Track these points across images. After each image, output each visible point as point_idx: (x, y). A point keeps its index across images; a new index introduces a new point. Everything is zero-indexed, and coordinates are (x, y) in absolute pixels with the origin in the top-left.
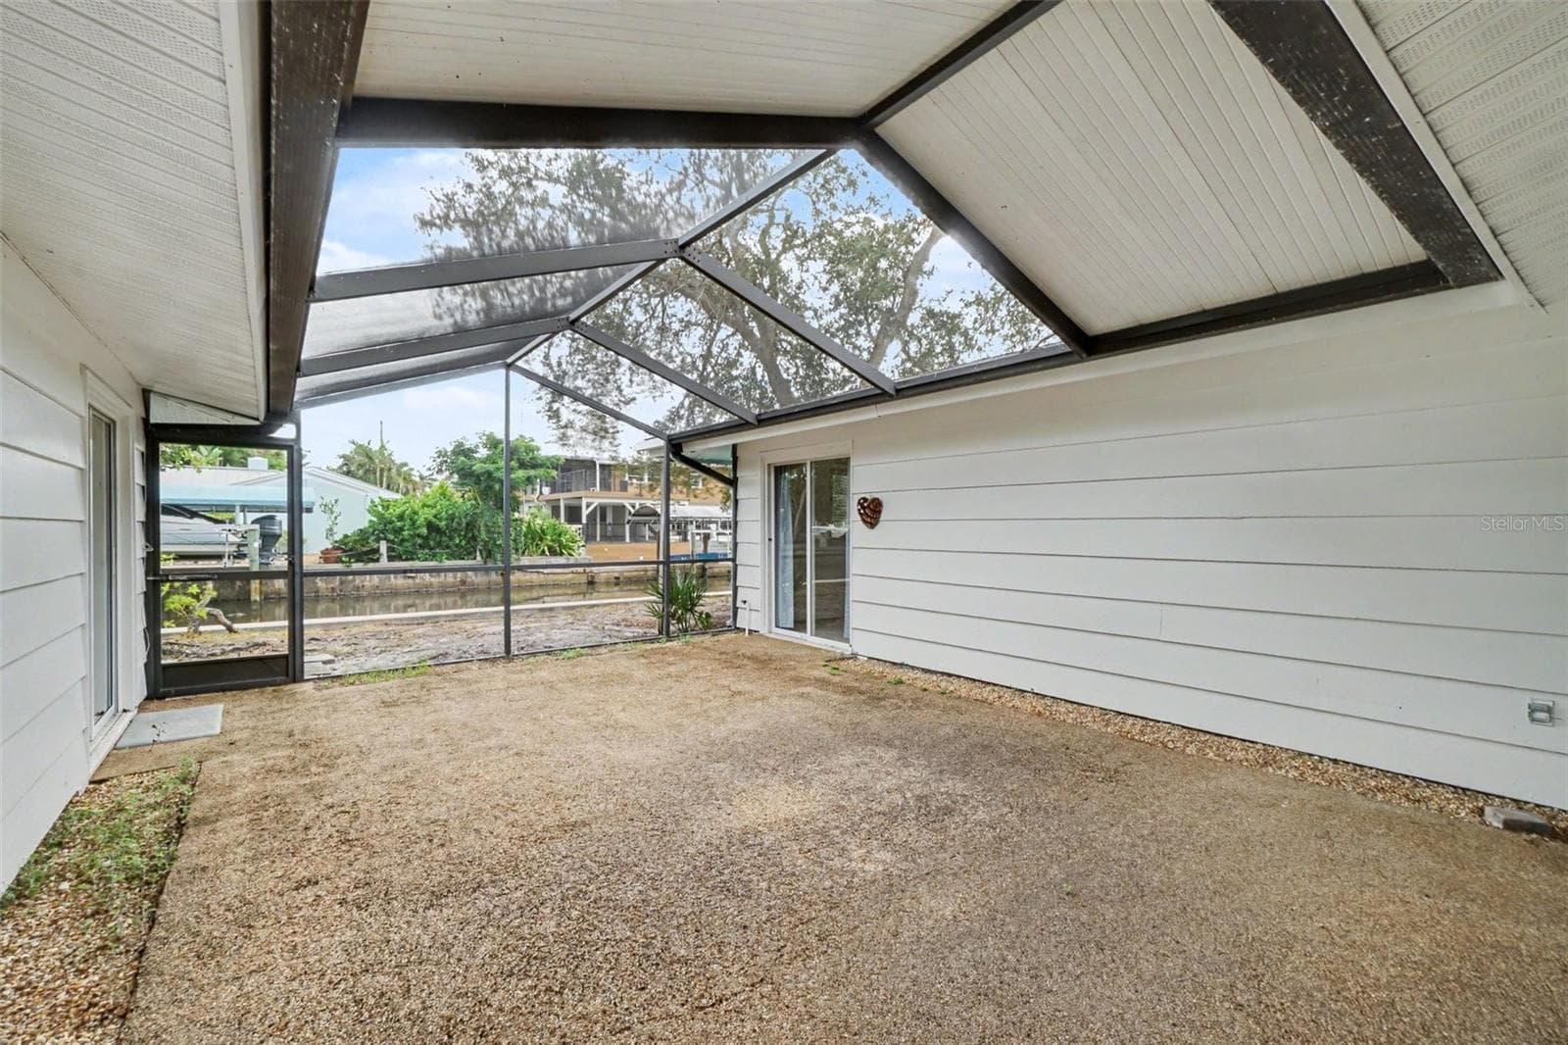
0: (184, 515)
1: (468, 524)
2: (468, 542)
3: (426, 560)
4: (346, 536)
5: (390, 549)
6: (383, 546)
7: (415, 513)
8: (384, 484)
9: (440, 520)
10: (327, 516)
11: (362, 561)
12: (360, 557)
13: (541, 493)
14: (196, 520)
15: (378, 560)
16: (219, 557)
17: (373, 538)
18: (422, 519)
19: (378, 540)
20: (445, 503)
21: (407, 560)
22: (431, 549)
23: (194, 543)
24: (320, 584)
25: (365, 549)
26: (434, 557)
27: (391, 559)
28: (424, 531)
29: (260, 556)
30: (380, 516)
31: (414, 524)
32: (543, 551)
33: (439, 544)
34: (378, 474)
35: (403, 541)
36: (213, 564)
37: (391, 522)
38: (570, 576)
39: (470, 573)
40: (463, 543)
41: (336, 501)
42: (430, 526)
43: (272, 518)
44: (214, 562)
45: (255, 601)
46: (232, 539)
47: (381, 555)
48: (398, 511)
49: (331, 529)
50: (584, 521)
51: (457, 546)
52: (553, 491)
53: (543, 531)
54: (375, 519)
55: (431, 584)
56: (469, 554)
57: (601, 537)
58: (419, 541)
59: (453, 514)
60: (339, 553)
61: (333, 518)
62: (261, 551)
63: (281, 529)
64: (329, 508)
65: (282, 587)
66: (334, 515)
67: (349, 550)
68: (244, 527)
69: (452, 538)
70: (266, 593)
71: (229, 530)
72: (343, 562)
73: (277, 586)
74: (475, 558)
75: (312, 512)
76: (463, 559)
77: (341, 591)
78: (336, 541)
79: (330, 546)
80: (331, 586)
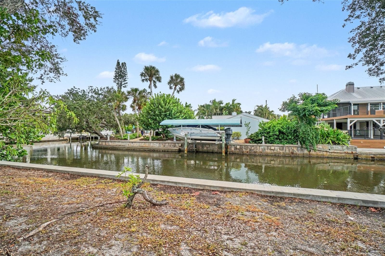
0: (208, 128)
1: (294, 130)
2: (295, 138)
3: (278, 144)
4: (252, 134)
5: (265, 139)
6: (263, 138)
7: (275, 126)
8: (266, 117)
9: (284, 129)
10: (246, 128)
11: (257, 143)
12: (255, 142)
13: (323, 118)
14: (210, 130)
15: (261, 143)
16: (214, 140)
17: (260, 135)
18: (277, 129)
19: (261, 136)
20: (285, 122)
21: (271, 143)
22: (280, 140)
23: (209, 136)
24: (244, 150)
25: (257, 139)
26: (281, 143)
27: (266, 143)
28: (278, 133)
29: (226, 140)
30: (263, 128)
31: (274, 130)
32: (329, 143)
33: (283, 138)
34: (264, 114)
35: (270, 136)
37: (266, 130)
38: (344, 154)
39: (295, 150)
40: (293, 138)
41: (249, 123)
42: (280, 131)
43: (229, 129)
44: (214, 142)
45: (223, 155)
46: (219, 135)
47: (262, 141)
48: (268, 126)
49: (247, 132)
50: (349, 129)
51: (290, 139)
52: (329, 117)
53: (329, 134)
54: (261, 129)
55: (280, 153)
56: (295, 142)
57: (354, 135)
58: (276, 137)
59: (289, 127)
60: (249, 140)
61: (248, 128)
62: (226, 139)
63: (232, 132)
64: (247, 125)
65: (234, 150)
66: (249, 127)
67: (253, 139)
68: (221, 132)
69: (288, 136)
70: (229, 152)
71: (218, 133)
72: (251, 143)
73: (232, 149)
74: (297, 144)
75: (242, 126)
76: (292, 144)
77: (250, 152)
78: (249, 136)
79: (247, 138)
80: (247, 151)
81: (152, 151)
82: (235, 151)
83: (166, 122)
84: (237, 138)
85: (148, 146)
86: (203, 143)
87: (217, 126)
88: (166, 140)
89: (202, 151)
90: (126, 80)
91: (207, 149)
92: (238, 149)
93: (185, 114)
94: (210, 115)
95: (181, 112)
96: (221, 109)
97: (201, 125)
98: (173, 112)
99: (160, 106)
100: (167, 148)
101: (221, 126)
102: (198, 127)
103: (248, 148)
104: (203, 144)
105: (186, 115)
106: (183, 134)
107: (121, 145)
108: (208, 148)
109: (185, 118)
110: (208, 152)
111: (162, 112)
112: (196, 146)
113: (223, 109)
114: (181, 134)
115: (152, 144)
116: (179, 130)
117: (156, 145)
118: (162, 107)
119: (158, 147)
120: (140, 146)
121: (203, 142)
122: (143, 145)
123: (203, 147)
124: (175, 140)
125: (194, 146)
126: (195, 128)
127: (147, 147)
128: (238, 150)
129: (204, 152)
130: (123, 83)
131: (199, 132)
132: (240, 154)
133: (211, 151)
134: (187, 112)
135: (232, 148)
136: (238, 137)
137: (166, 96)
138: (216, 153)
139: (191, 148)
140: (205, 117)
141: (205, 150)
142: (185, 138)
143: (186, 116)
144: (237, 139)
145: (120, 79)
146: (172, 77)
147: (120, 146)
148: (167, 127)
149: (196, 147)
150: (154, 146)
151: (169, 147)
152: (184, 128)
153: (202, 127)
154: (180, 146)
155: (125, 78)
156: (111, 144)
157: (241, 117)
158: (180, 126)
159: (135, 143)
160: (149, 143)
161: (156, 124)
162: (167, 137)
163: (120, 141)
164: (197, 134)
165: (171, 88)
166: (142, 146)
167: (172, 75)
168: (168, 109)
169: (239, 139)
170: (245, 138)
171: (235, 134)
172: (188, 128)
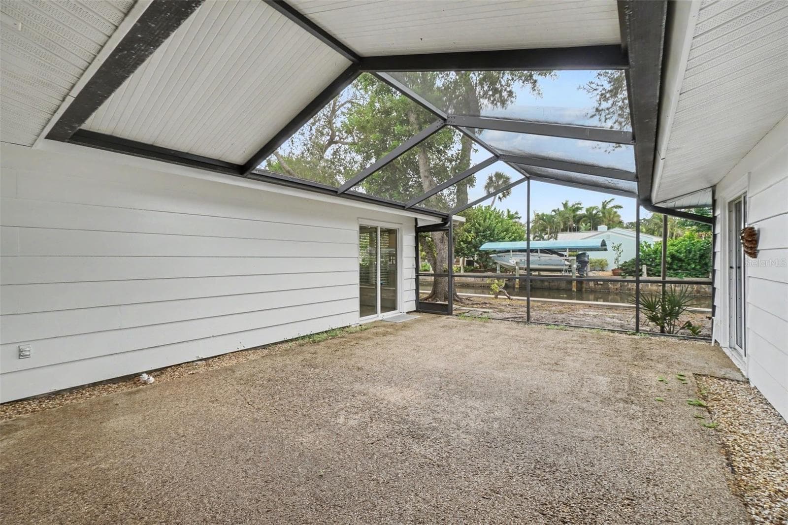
0: (549, 254)
2: (702, 267)
3: (671, 276)
4: (626, 262)
5: (648, 270)
6: (645, 268)
9: (680, 253)
10: (614, 252)
11: (632, 276)
12: (630, 273)
14: (554, 255)
15: (641, 275)
16: (560, 271)
17: (639, 263)
18: (669, 253)
19: (641, 265)
20: (686, 243)
21: (658, 276)
22: (675, 270)
23: (552, 265)
24: (610, 286)
25: (634, 269)
26: (676, 275)
27: (648, 275)
28: (670, 260)
29: (578, 271)
30: (644, 252)
33: (680, 267)
35: (656, 265)
36: (559, 274)
37: (649, 255)
39: (703, 286)
40: (698, 267)
41: (620, 245)
42: (673, 257)
43: (584, 254)
44: (559, 273)
46: (567, 263)
47: (643, 273)
48: (654, 249)
49: (617, 259)
51: (693, 269)
54: (641, 253)
55: (675, 292)
56: (703, 274)
58: (667, 266)
59: (691, 249)
60: (620, 271)
62: (579, 269)
63: (589, 259)
64: (617, 248)
65: (593, 285)
66: (619, 252)
67: (626, 270)
68: (570, 258)
69: (689, 264)
70: (586, 288)
71: (566, 260)
72: (622, 276)
74: (708, 277)
76: (698, 277)
77: (621, 290)
78: (620, 265)
79: (617, 268)
80: (616, 287)
82: (595, 287)
83: (487, 246)
84: (600, 269)
85: (459, 279)
87: (565, 250)
88: (484, 272)
91: (549, 284)
92: (601, 284)
93: (514, 233)
94: (554, 233)
95: (507, 230)
96: (578, 220)
97: (540, 250)
98: (496, 232)
99: (476, 224)
101: (571, 250)
102: (536, 252)
103: (617, 283)
105: (515, 235)
106: (513, 262)
109: (514, 240)
111: (480, 232)
113: (581, 219)
114: (511, 263)
116: (506, 256)
118: (480, 226)
119: (474, 281)
121: (542, 273)
124: (499, 272)
127: (458, 281)
128: (600, 286)
129: (545, 289)
131: (536, 258)
133: (556, 287)
134: (516, 230)
135: (590, 284)
136: (602, 268)
137: (483, 208)
138: (563, 289)
140: (546, 237)
141: (547, 285)
142: (517, 267)
143: (515, 237)
146: (491, 178)
148: (487, 253)
150: (469, 280)
152: (514, 253)
153: (541, 252)
157: (609, 235)
158: (508, 251)
161: (471, 249)
162: (485, 267)
167: (490, 175)
168: (489, 228)
169: (603, 270)
170: (613, 268)
171: (596, 262)
172: (520, 253)
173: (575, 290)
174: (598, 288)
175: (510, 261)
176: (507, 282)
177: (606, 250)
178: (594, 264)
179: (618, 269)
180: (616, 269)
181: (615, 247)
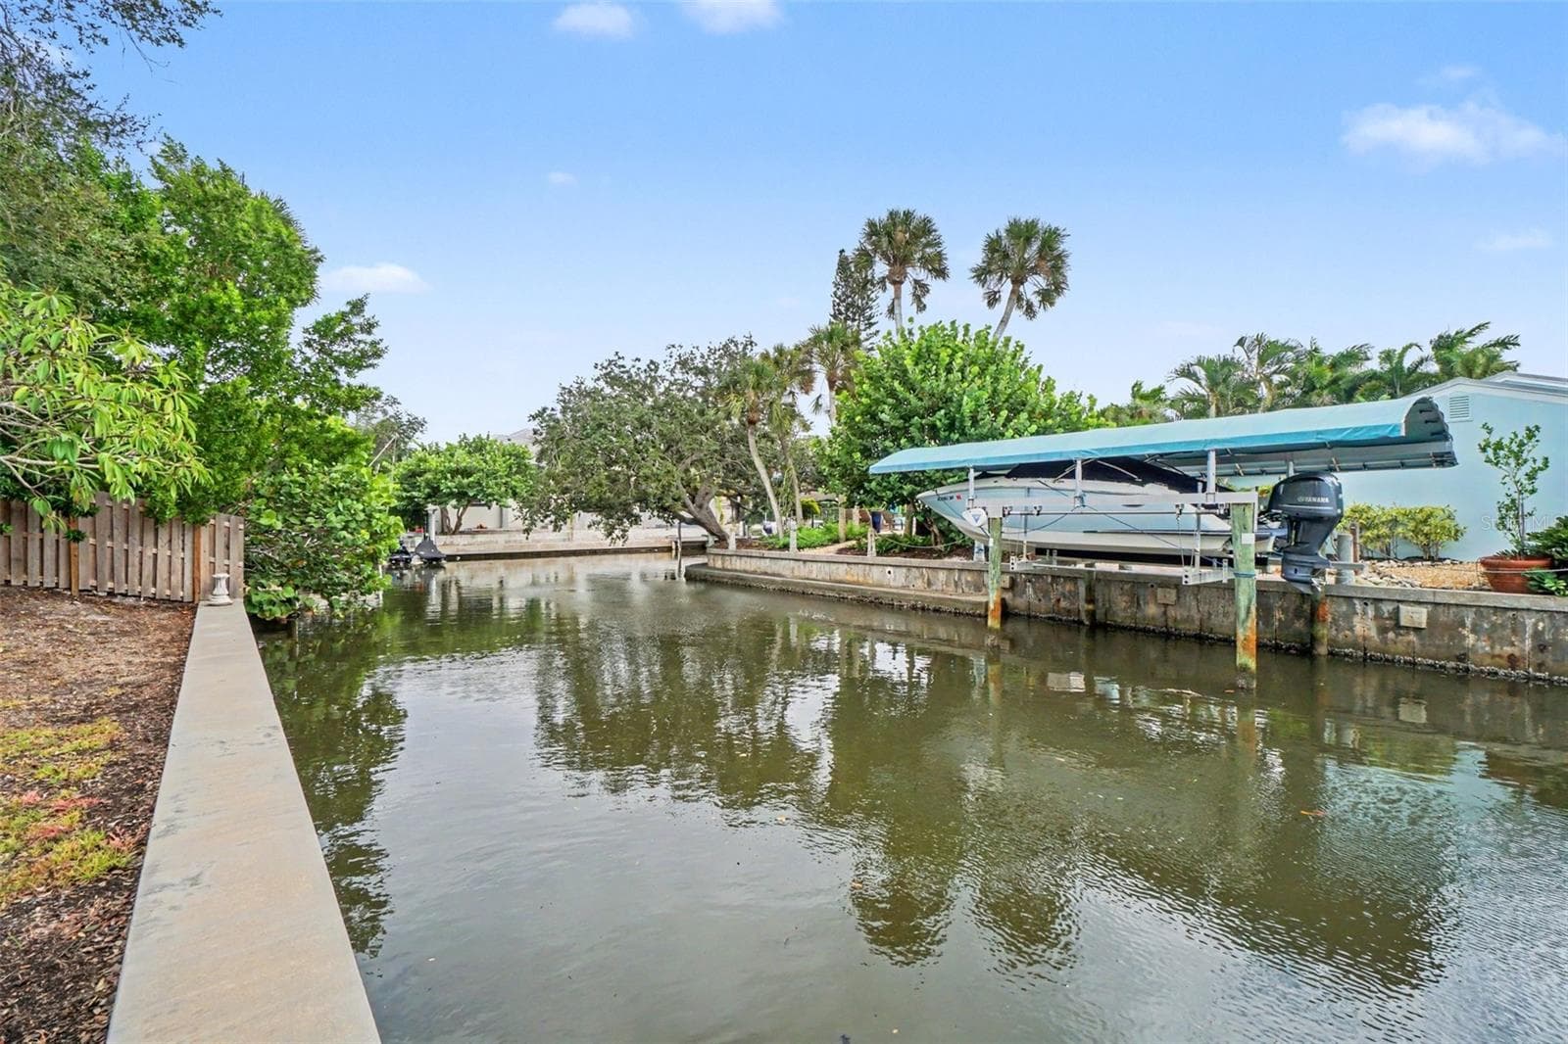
0: (1132, 481)
4: (1562, 524)
10: (1498, 473)
24: (1472, 640)
41: (1531, 435)
43: (1313, 478)
45: (1245, 669)
46: (1212, 522)
49: (1514, 506)
60: (1536, 568)
61: (1521, 475)
62: (1289, 553)
63: (1340, 504)
64: (1511, 451)
65: (1373, 633)
66: (1527, 468)
68: (1227, 499)
70: (1332, 642)
71: (1203, 506)
72: (1548, 592)
73: (1359, 629)
75: (1453, 463)
77: (1540, 667)
78: (1535, 536)
79: (1511, 548)
80: (1508, 650)
81: (871, 602)
82: (1385, 641)
83: (897, 459)
85: (861, 579)
86: (1137, 575)
88: (945, 556)
89: (1128, 623)
90: (872, 321)
91: (1165, 613)
92: (1417, 630)
100: (941, 596)
102: (1069, 475)
103: (1517, 629)
104: (1138, 581)
106: (977, 519)
107: (769, 571)
108: (1172, 612)
110: (1167, 635)
111: (915, 416)
112: (1090, 589)
114: (969, 523)
115: (876, 574)
116: (962, 496)
117: (892, 577)
119: (903, 587)
120: (831, 581)
121: (1136, 568)
122: (841, 572)
123: (1136, 601)
125: (1082, 590)
126: (1049, 481)
127: (858, 583)
128: (1412, 638)
129: (1145, 631)
130: (863, 336)
131: (1068, 503)
132: (1436, 671)
133: (1193, 628)
135: (1356, 620)
136: (1426, 549)
139: (1063, 604)
141: (1153, 618)
142: (991, 541)
144: (1421, 559)
145: (854, 320)
146: (993, 244)
147: (766, 574)
149: (1091, 600)
150: (885, 583)
151: (952, 588)
153: (1086, 476)
154: (1004, 589)
155: (868, 313)
156: (738, 564)
157: (1465, 398)
159: (815, 565)
160: (867, 567)
162: (946, 537)
163: (767, 553)
164: (1059, 520)
165: (993, 299)
166: (838, 578)
169: (1435, 560)
170: (1493, 551)
171: (1395, 522)
172: (1010, 482)
173: (1252, 664)
174: (1401, 648)
175: (965, 514)
176: (1008, 596)
177: (1445, 460)
178: (1384, 530)
179: (1522, 553)
180: (1505, 554)
181: (1499, 446)
